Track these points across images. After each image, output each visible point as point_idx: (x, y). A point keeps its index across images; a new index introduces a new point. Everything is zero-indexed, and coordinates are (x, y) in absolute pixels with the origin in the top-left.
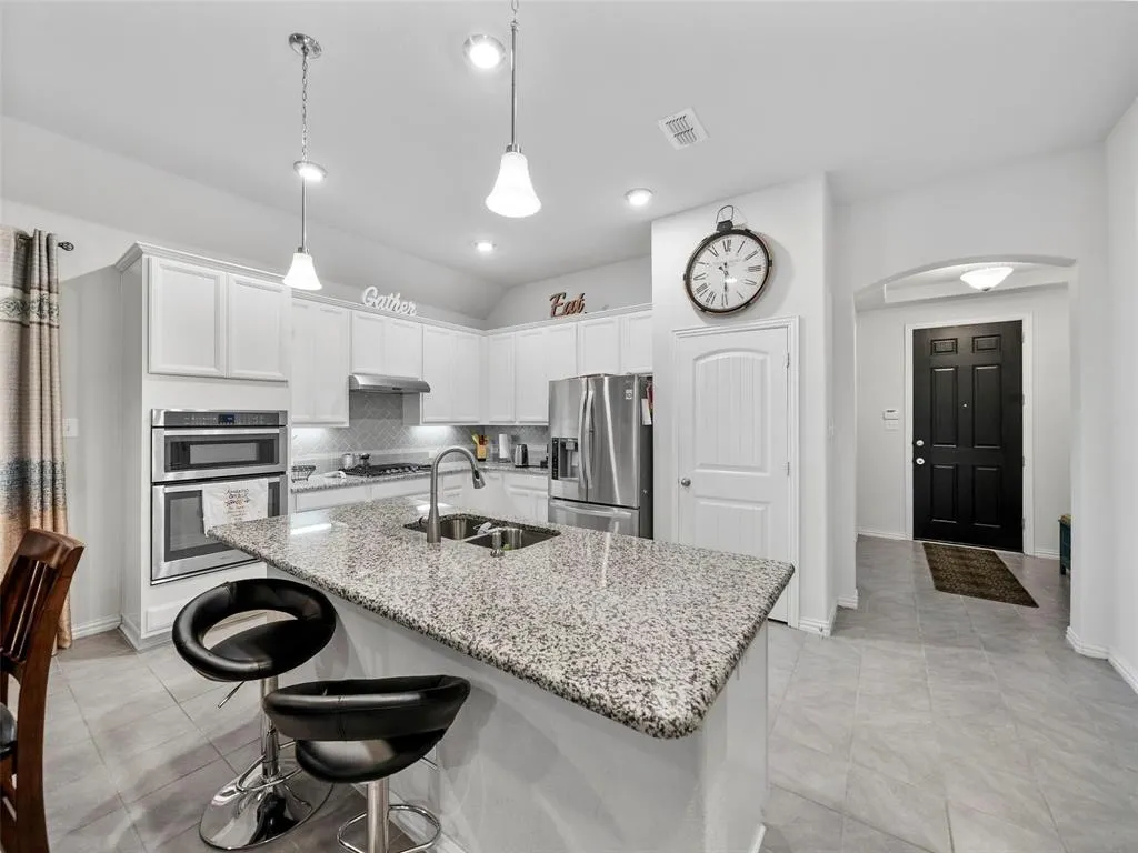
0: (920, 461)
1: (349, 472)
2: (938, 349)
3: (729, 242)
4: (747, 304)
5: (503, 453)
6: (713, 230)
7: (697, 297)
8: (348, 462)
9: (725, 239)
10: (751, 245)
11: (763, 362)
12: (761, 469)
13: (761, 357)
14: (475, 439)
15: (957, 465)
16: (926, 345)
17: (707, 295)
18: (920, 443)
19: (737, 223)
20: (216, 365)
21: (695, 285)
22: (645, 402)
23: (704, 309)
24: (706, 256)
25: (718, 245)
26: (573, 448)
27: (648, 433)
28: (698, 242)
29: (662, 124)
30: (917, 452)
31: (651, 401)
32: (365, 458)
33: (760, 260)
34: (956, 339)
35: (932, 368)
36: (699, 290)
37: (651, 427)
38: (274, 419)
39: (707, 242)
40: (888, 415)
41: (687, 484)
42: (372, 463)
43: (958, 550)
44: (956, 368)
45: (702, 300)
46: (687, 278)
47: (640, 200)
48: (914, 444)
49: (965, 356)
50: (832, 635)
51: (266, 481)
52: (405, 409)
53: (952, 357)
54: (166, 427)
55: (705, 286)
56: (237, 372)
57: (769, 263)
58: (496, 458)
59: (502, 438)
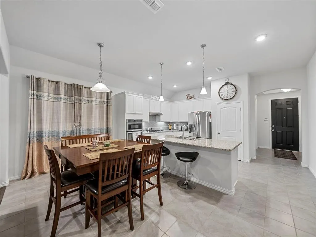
0: (273, 130)
1: (150, 131)
2: (277, 104)
3: (228, 86)
4: (232, 98)
5: (175, 128)
6: (225, 84)
7: (221, 96)
8: (148, 129)
9: (227, 85)
10: (233, 87)
11: (235, 109)
12: (235, 130)
13: (235, 108)
14: (169, 125)
15: (282, 131)
16: (274, 103)
17: (223, 96)
18: (273, 126)
19: (229, 82)
20: (134, 112)
21: (221, 94)
22: (210, 117)
23: (223, 99)
24: (223, 88)
25: (225, 86)
26: (194, 126)
27: (210, 123)
28: (221, 86)
29: (217, 69)
30: (272, 128)
31: (211, 117)
32: (152, 128)
33: (234, 89)
34: (282, 102)
35: (276, 109)
36: (221, 95)
37: (211, 122)
38: (141, 121)
39: (223, 86)
40: (265, 120)
41: (219, 133)
42: (153, 129)
43: (282, 151)
44: (282, 109)
45: (222, 97)
46: (219, 93)
47: (209, 78)
48: (272, 126)
49: (284, 106)
50: (250, 162)
51: (140, 132)
52: (156, 119)
53: (281, 106)
54: (128, 122)
55: (223, 94)
56: (136, 113)
57: (236, 90)
58: (173, 129)
59: (175, 125)
